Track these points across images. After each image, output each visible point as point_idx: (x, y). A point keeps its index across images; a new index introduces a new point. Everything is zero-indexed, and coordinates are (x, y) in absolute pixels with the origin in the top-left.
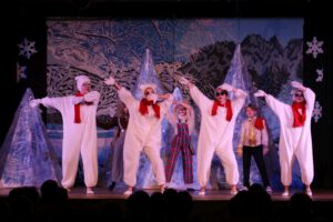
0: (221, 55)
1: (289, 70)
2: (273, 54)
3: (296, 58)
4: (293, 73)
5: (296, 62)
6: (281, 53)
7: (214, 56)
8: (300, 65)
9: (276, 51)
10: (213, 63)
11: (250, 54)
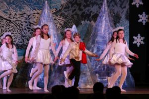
0: (79, 5)
1: (121, 15)
2: (111, 5)
3: (125, 7)
4: (123, 16)
5: (125, 10)
6: (116, 4)
7: (75, 5)
8: (127, 12)
9: (113, 3)
10: (75, 10)
11: (97, 4)
